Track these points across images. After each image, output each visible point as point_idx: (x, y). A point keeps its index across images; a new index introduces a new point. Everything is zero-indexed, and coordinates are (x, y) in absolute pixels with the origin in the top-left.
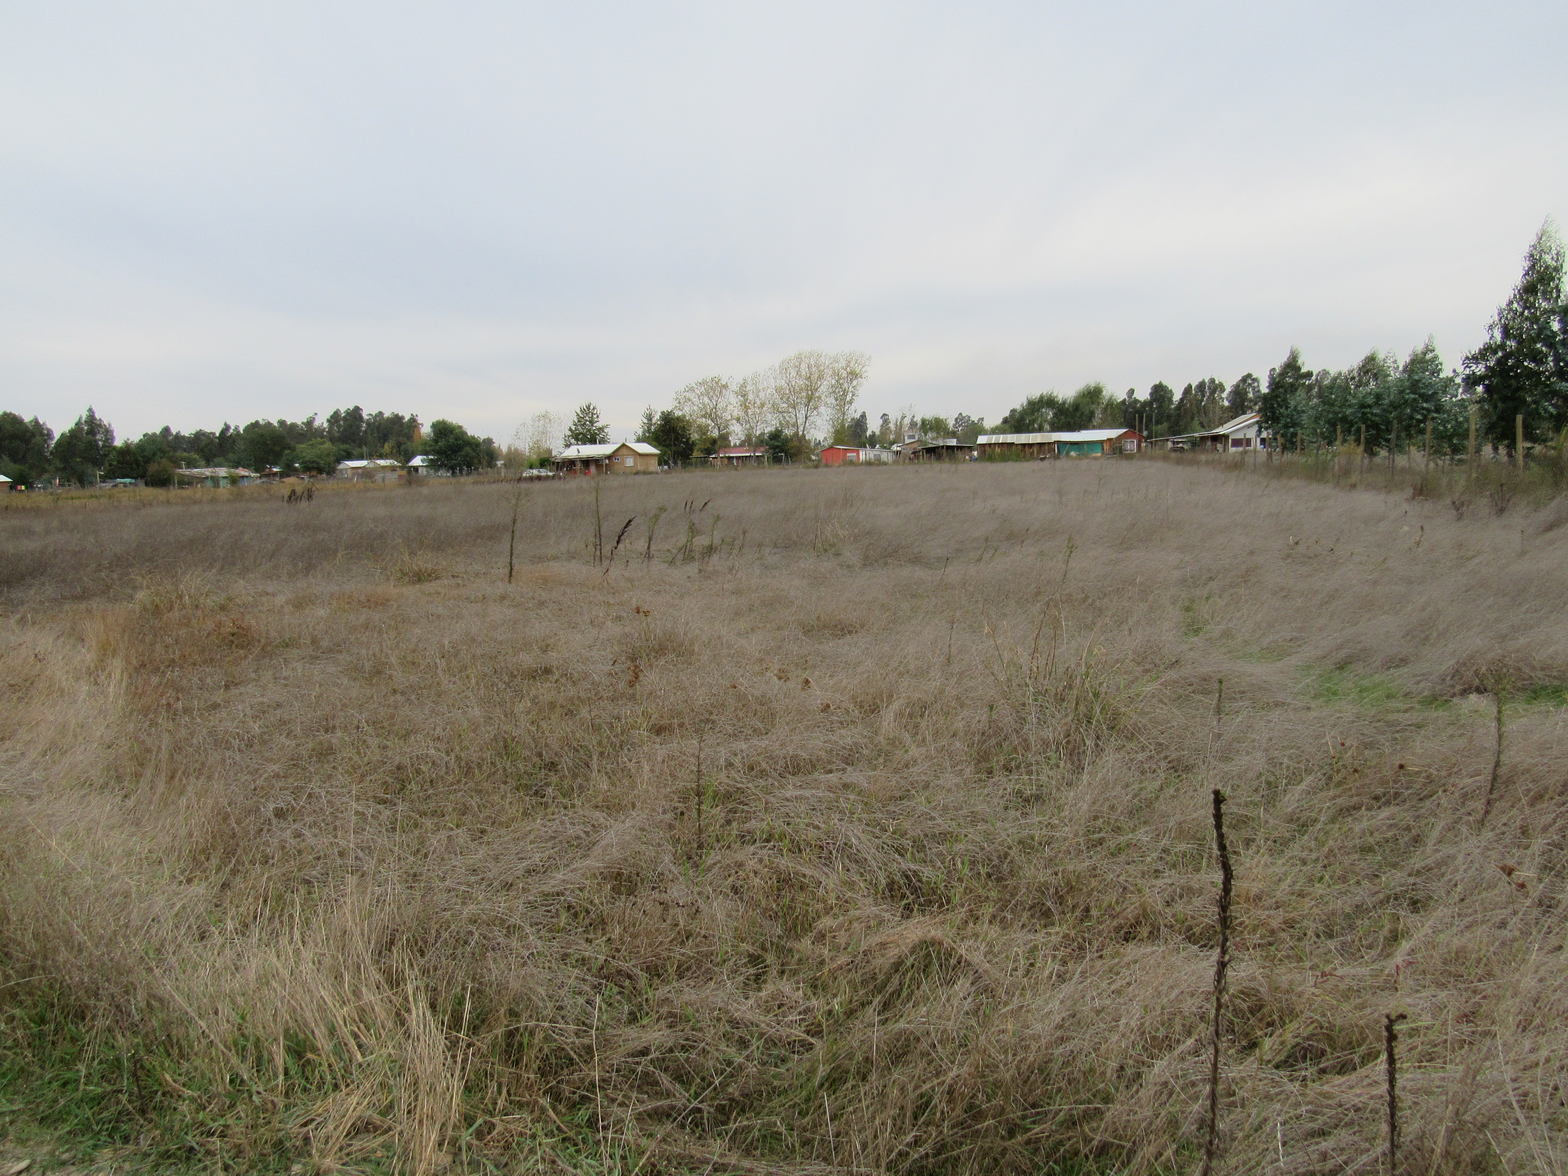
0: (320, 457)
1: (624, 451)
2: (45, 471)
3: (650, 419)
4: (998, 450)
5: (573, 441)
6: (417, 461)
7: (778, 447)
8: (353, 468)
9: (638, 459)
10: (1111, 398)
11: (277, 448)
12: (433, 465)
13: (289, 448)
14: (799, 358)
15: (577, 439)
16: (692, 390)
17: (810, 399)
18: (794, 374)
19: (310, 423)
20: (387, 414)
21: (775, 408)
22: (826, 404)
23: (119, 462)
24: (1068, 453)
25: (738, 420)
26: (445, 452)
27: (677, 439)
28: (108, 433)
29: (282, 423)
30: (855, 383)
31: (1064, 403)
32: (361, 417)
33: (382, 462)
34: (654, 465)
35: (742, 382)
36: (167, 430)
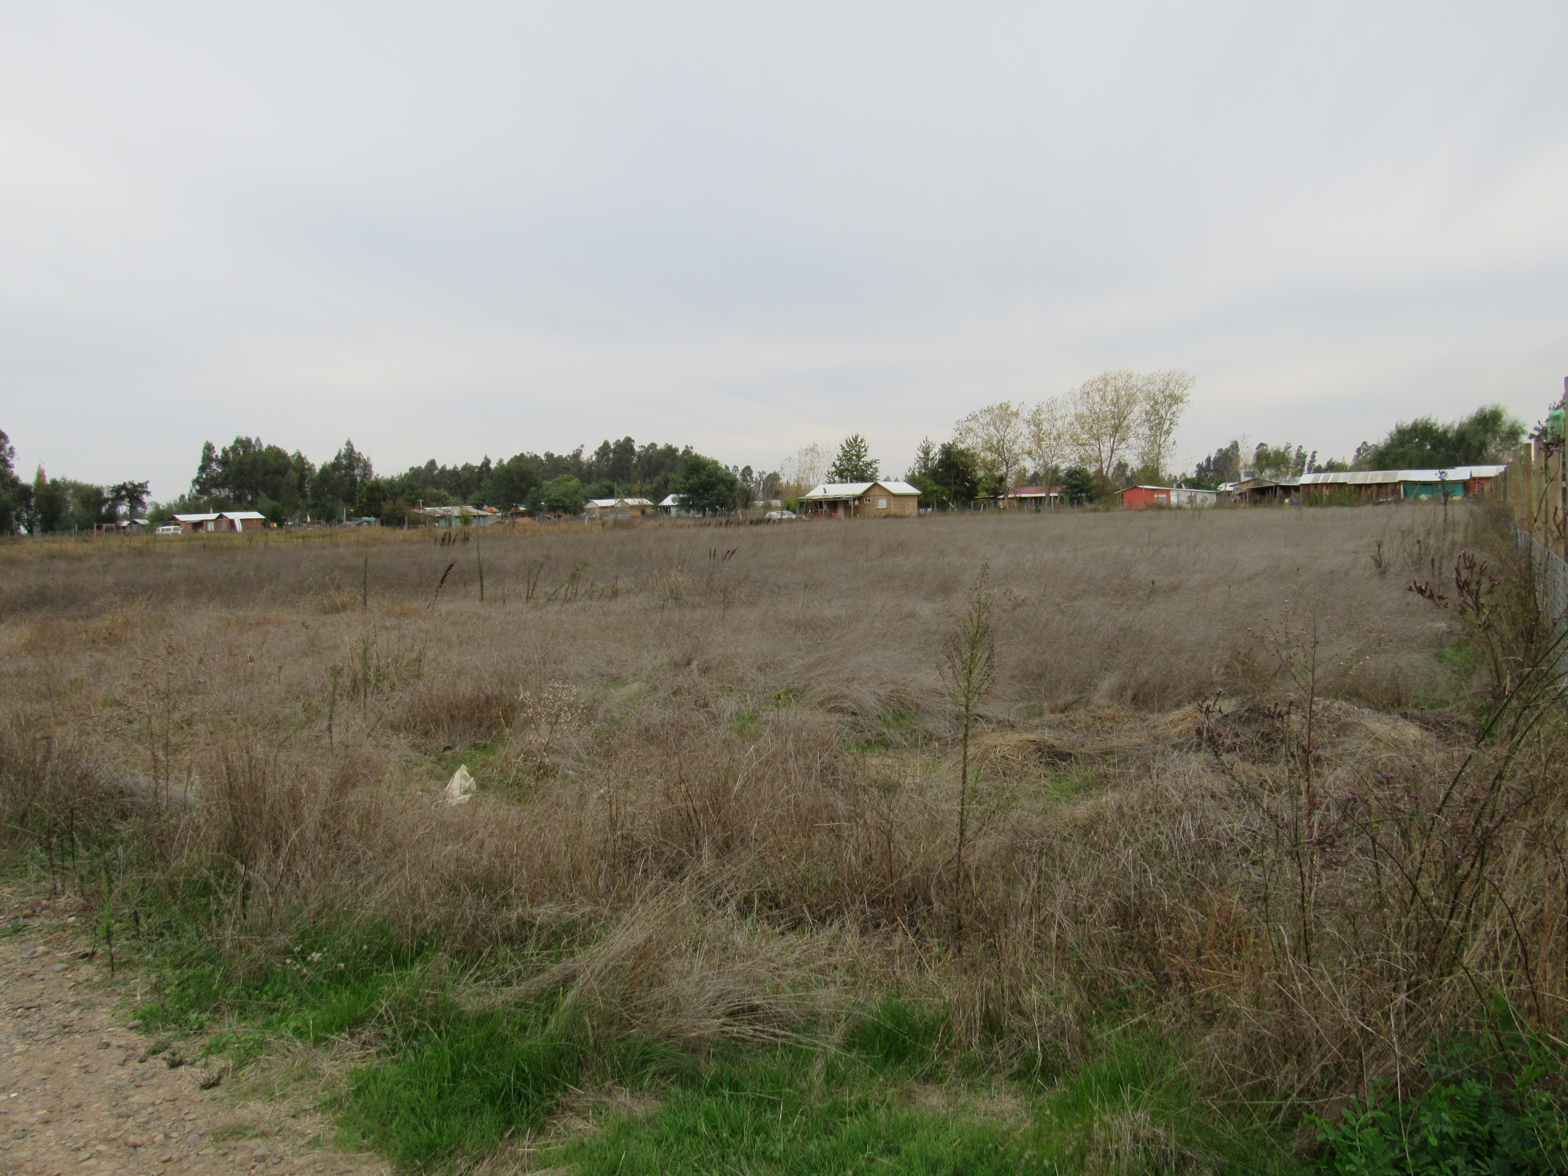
0: (565, 494)
1: (876, 491)
2: (297, 507)
3: (927, 453)
4: (1326, 492)
5: (837, 478)
6: (668, 501)
7: (1076, 486)
8: (602, 508)
9: (893, 501)
10: (1513, 426)
11: (524, 485)
12: (683, 504)
13: (536, 485)
14: (1105, 381)
15: (841, 476)
16: (975, 418)
17: (1116, 429)
18: (1097, 398)
19: (577, 455)
20: (660, 446)
21: (1075, 440)
22: (1137, 436)
23: (368, 499)
24: (1416, 497)
25: (1030, 453)
26: (696, 491)
27: (957, 476)
28: (367, 467)
29: (549, 456)
30: (1174, 408)
31: (1445, 432)
32: (632, 449)
33: (630, 501)
34: (912, 508)
35: (1034, 409)
36: (432, 464)
